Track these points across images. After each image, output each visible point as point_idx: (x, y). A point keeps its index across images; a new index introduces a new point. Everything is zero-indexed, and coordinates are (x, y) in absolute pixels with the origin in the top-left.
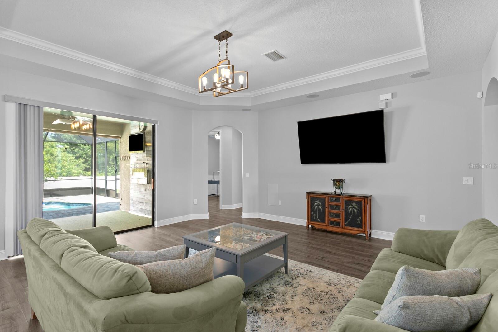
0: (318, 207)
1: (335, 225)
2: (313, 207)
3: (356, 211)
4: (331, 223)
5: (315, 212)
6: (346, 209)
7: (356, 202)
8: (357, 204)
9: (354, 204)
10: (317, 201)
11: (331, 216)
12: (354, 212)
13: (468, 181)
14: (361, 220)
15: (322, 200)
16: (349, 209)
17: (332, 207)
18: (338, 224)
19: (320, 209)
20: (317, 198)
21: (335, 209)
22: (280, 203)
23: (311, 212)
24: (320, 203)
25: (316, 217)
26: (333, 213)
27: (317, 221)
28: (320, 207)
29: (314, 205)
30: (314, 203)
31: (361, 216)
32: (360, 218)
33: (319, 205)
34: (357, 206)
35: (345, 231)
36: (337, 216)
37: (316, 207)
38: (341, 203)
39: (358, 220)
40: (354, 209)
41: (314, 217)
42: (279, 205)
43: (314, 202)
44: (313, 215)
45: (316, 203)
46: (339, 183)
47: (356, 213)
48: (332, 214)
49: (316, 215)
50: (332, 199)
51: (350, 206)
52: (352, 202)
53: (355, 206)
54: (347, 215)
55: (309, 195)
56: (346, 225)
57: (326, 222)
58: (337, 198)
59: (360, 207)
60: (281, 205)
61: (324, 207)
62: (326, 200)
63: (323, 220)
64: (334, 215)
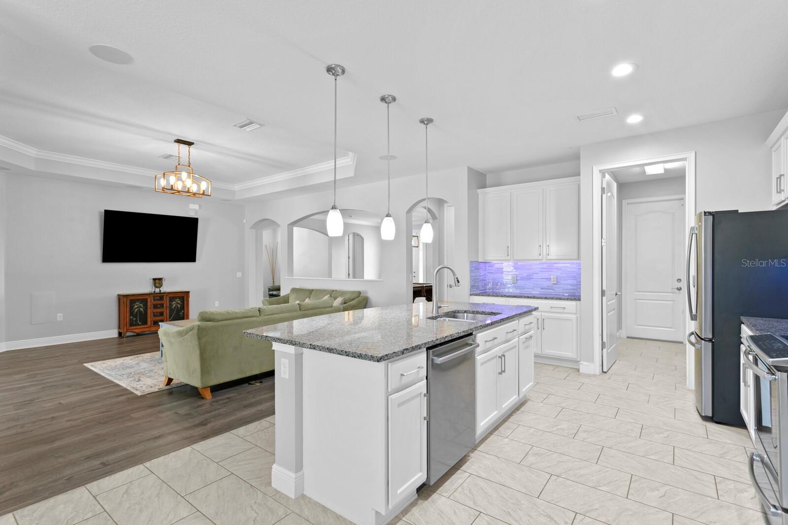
0: (139, 309)
2: (133, 311)
3: (179, 306)
4: (155, 323)
5: (135, 316)
6: (171, 305)
7: (180, 298)
9: (177, 300)
10: (137, 303)
11: (154, 316)
12: (178, 307)
13: (239, 275)
14: (184, 313)
15: (144, 301)
16: (173, 305)
17: (155, 306)
19: (141, 312)
20: (138, 300)
21: (159, 308)
22: (60, 317)
23: (130, 316)
24: (141, 305)
25: (136, 321)
26: (156, 312)
27: (138, 325)
28: (142, 309)
29: (134, 309)
30: (134, 306)
31: (184, 309)
32: (183, 311)
33: (141, 307)
34: (181, 301)
37: (136, 310)
38: (166, 302)
39: (181, 313)
40: (178, 304)
41: (133, 322)
42: (58, 320)
43: (132, 305)
45: (137, 305)
46: (158, 282)
48: (155, 314)
49: (136, 319)
51: (174, 303)
52: (176, 298)
53: (179, 302)
54: (171, 311)
55: (127, 298)
57: (149, 323)
58: (161, 296)
59: (183, 302)
60: (61, 320)
61: (147, 308)
62: (149, 300)
63: (145, 322)
64: (159, 314)
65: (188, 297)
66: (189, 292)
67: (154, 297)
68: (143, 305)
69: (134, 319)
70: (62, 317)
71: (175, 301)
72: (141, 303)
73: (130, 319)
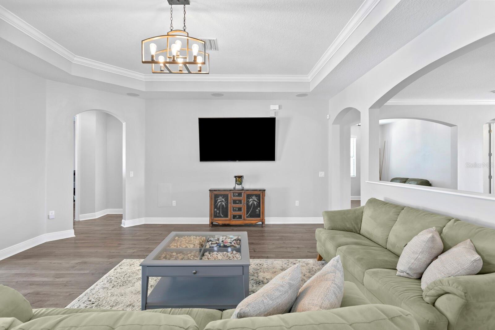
0: (222, 204)
1: (237, 218)
2: (216, 204)
3: (255, 203)
4: (234, 217)
5: (219, 209)
6: (248, 202)
7: (256, 195)
8: (256, 197)
9: (254, 197)
10: (220, 198)
11: (234, 210)
12: (254, 204)
13: (322, 174)
14: (260, 211)
15: (226, 197)
16: (250, 202)
17: (235, 202)
18: (240, 217)
19: (223, 206)
20: (221, 195)
21: (238, 203)
22: (174, 203)
23: (215, 209)
24: (223, 200)
25: (219, 213)
27: (221, 217)
28: (223, 203)
29: (218, 202)
30: (218, 200)
31: (260, 207)
32: (259, 209)
34: (257, 199)
35: (247, 222)
36: (240, 209)
37: (219, 203)
38: (243, 198)
39: (257, 210)
40: (254, 202)
41: (217, 214)
42: (173, 205)
43: (217, 199)
44: (216, 211)
45: (220, 199)
46: (239, 179)
47: (256, 205)
48: (235, 209)
49: (219, 212)
50: (235, 194)
51: (251, 200)
52: (253, 195)
53: (255, 199)
54: (248, 207)
55: (212, 193)
56: (247, 217)
57: (229, 217)
58: (239, 193)
59: (259, 200)
60: (175, 205)
61: (227, 202)
62: (229, 196)
63: (226, 216)
64: (237, 209)
65: (264, 195)
66: (265, 190)
67: (233, 193)
68: (225, 199)
69: (218, 211)
70: (175, 203)
71: (252, 198)
72: (223, 198)
73: (215, 211)
